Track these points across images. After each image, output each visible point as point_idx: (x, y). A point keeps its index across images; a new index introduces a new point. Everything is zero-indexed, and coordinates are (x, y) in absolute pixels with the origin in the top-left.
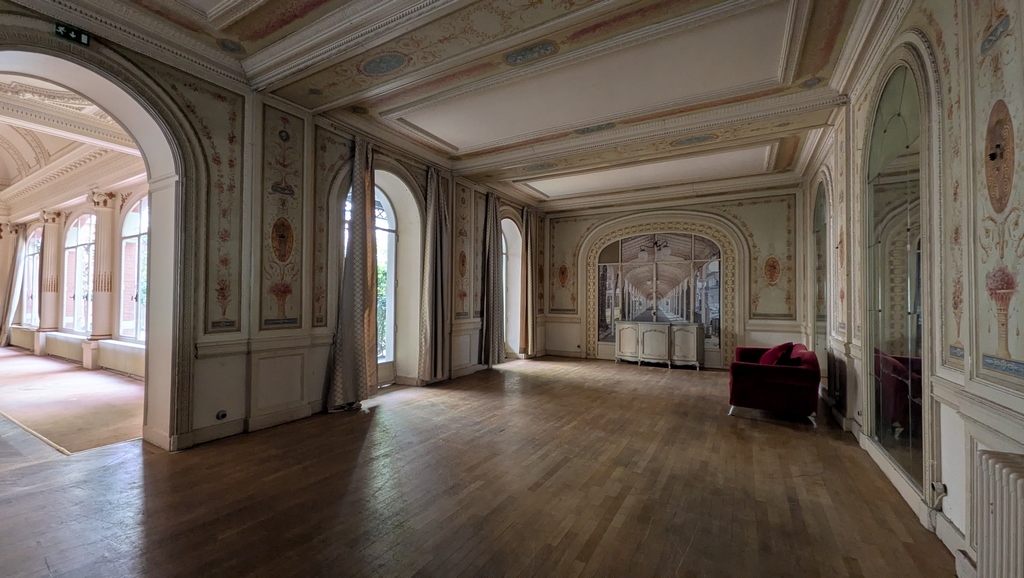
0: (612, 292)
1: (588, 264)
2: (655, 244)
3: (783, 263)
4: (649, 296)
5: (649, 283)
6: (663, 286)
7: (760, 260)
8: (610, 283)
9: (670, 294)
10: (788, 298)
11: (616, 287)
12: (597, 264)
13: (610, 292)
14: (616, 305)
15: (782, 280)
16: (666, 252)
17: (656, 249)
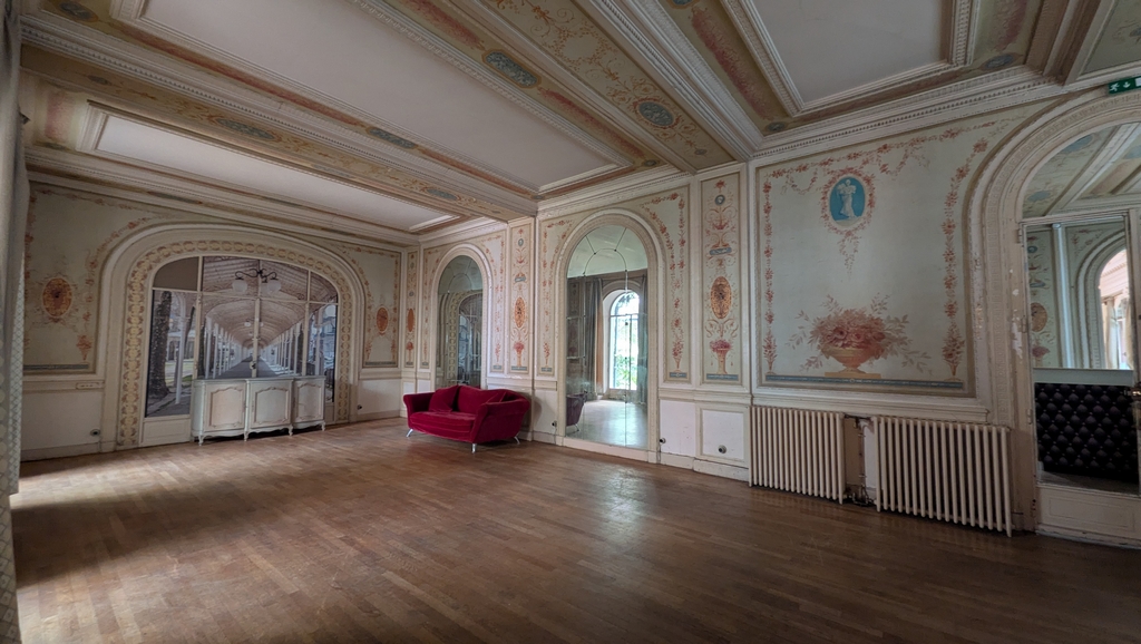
0: (180, 335)
1: (130, 286)
2: (259, 274)
3: (390, 314)
4: (247, 343)
5: (248, 324)
6: (268, 330)
7: (373, 310)
8: (177, 319)
9: (278, 341)
10: (393, 347)
11: (189, 328)
12: (150, 288)
13: (175, 335)
14: (188, 355)
15: (389, 330)
16: (275, 286)
17: (260, 280)
